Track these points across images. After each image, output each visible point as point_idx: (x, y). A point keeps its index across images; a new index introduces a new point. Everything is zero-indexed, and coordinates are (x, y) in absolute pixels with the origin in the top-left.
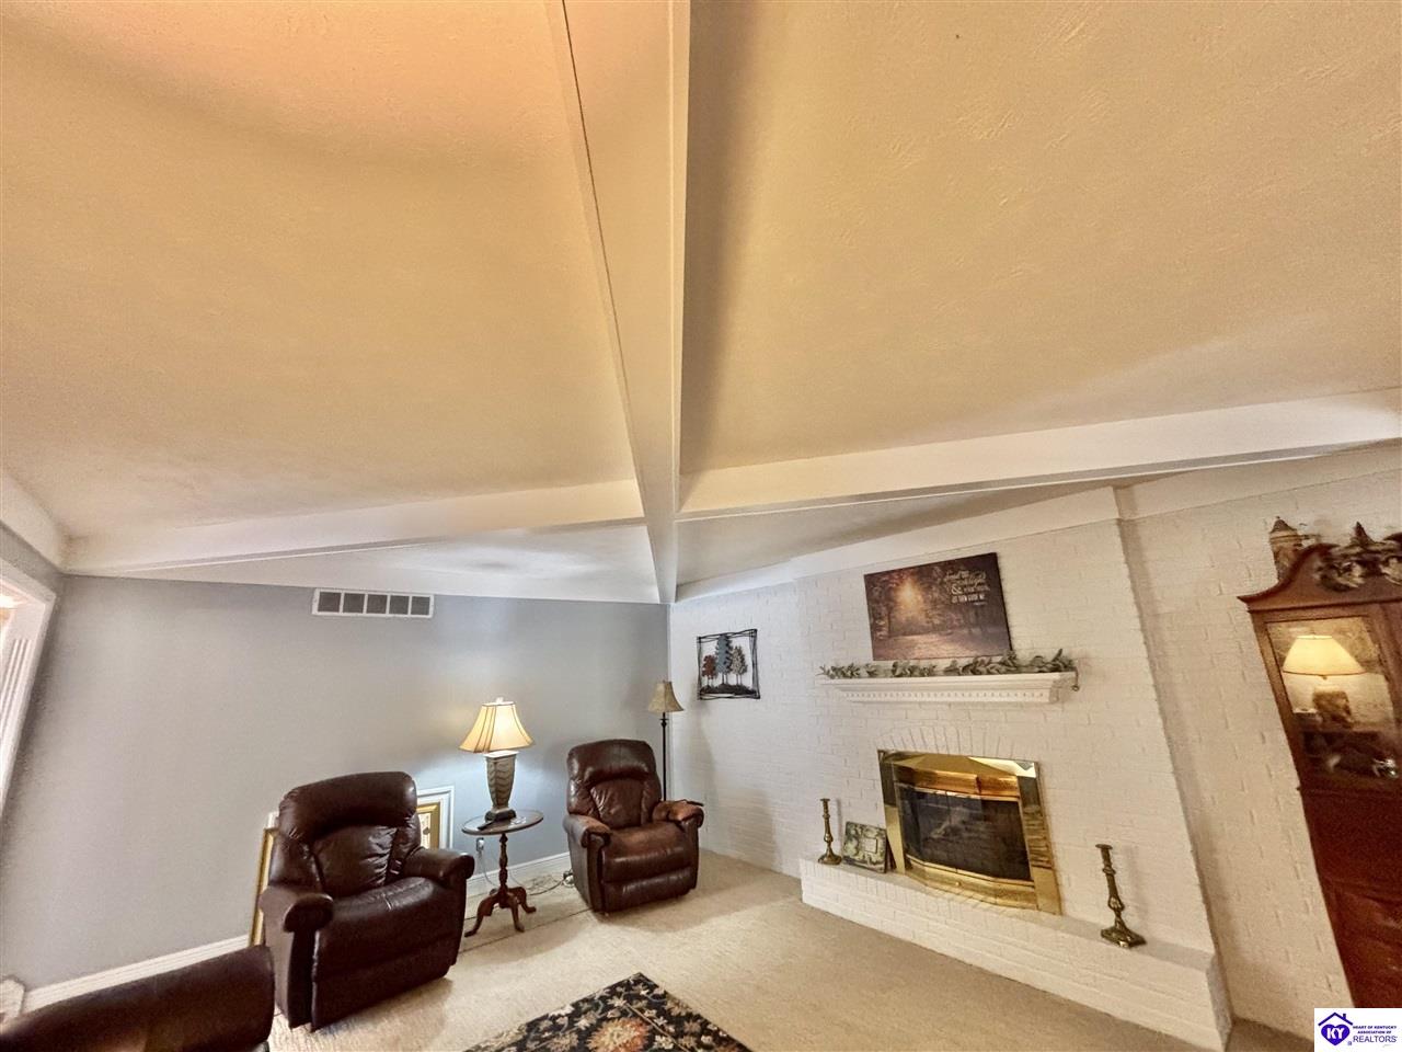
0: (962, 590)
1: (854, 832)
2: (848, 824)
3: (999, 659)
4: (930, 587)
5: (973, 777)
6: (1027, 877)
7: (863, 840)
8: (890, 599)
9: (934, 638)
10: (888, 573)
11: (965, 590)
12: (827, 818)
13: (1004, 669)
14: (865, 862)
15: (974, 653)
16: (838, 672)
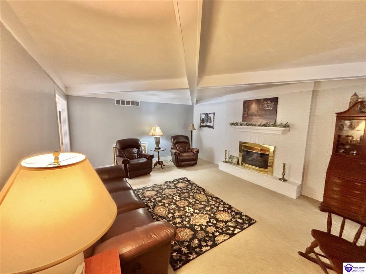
0: (267, 106)
1: (231, 157)
2: (230, 155)
3: (272, 123)
4: (259, 105)
5: (260, 148)
6: (267, 168)
7: (233, 159)
8: (249, 107)
9: (257, 117)
10: (250, 100)
11: (268, 106)
12: (226, 154)
13: (272, 126)
14: (233, 163)
15: (266, 122)
16: (233, 124)
